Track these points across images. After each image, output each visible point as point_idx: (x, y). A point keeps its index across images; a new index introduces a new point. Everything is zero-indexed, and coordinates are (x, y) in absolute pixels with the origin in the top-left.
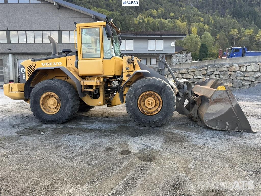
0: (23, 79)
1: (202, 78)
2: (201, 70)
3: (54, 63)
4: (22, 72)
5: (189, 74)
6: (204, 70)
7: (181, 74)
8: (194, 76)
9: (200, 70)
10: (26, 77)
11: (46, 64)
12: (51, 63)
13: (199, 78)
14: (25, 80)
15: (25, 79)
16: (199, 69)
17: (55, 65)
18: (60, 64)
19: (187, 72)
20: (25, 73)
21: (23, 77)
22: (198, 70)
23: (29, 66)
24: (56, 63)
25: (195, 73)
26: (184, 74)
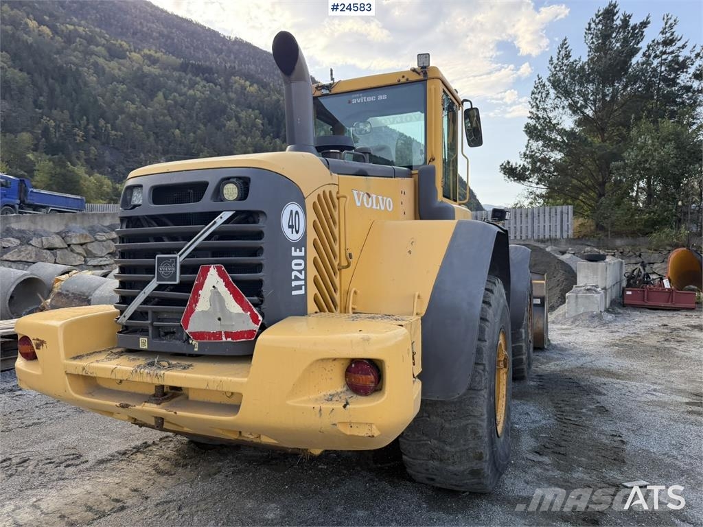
1: (108, 262)
2: (104, 239)
3: (380, 199)
4: (289, 234)
5: (72, 251)
6: (110, 239)
7: (48, 252)
8: (88, 259)
9: (100, 241)
11: (365, 199)
12: (374, 198)
13: (102, 263)
15: (301, 287)
16: (98, 237)
18: (389, 204)
19: (67, 246)
21: (293, 275)
22: (96, 240)
23: (319, 198)
24: (383, 202)
25: (90, 247)
26: (58, 252)
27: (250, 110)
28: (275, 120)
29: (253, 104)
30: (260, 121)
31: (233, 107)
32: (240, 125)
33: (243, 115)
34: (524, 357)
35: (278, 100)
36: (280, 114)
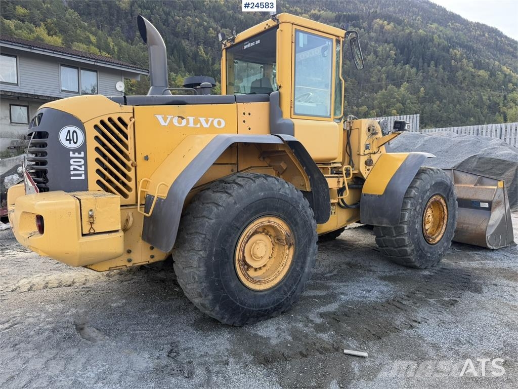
0: (72, 173)
3: (202, 120)
4: (66, 144)
10: (86, 164)
11: (175, 121)
12: (191, 119)
14: (83, 177)
15: (80, 175)
17: (205, 125)
18: (219, 123)
20: (83, 148)
21: (72, 168)
23: (102, 122)
24: (207, 122)
27: (386, 44)
28: (406, 49)
29: (388, 39)
30: (394, 52)
31: (373, 44)
32: (377, 57)
33: (380, 49)
34: (408, 249)
35: (411, 33)
36: (411, 44)
